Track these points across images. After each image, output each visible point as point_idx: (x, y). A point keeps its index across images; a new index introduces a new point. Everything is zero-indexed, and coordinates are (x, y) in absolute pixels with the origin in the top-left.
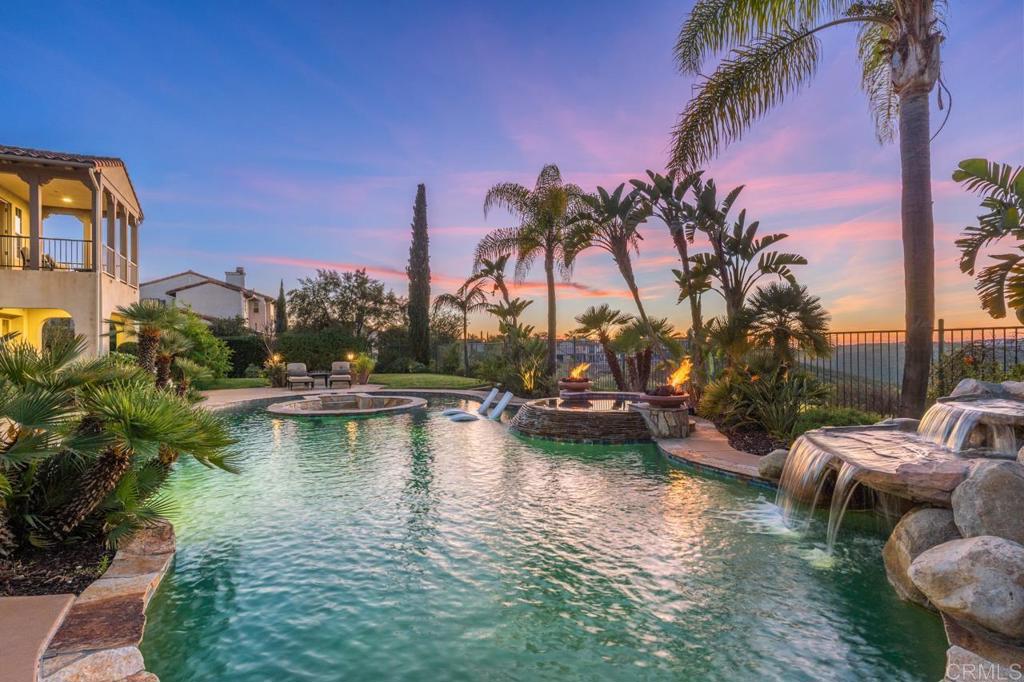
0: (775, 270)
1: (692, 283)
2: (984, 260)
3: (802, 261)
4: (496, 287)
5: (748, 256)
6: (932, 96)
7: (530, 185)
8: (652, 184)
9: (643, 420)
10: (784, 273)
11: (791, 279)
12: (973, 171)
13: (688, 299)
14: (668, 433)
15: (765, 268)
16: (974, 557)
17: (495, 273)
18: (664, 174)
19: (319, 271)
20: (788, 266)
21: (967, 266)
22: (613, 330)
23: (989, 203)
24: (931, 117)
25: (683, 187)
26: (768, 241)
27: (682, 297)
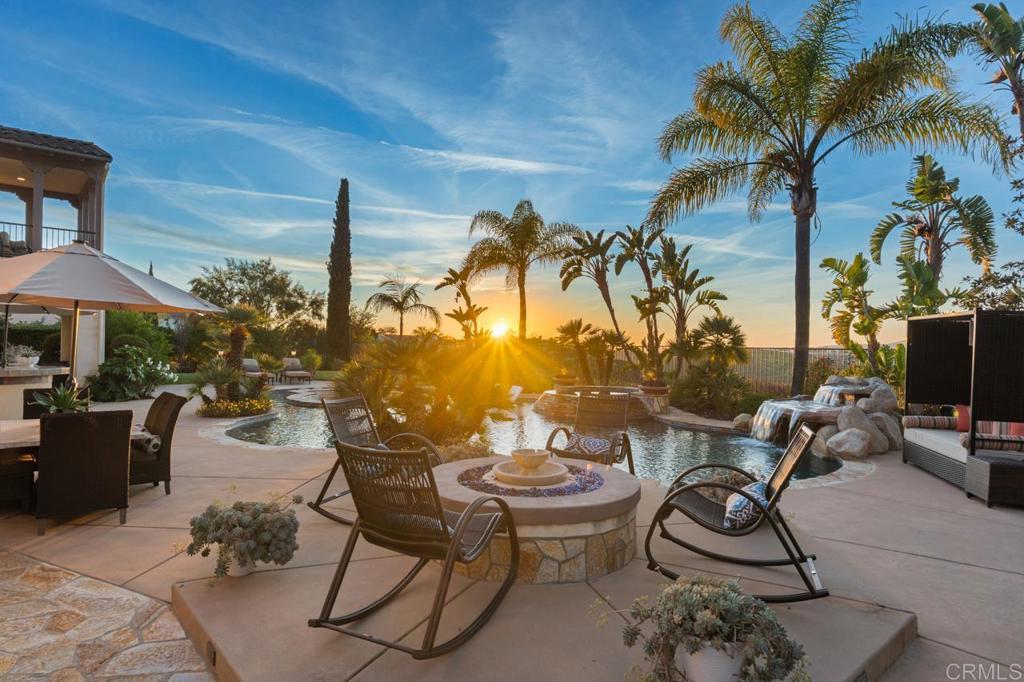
0: (707, 303)
1: (648, 308)
2: (834, 314)
3: (724, 298)
4: (458, 295)
5: (689, 290)
6: (812, 219)
7: (508, 214)
8: (631, 237)
9: (641, 403)
10: (713, 306)
11: (717, 310)
12: (828, 263)
13: (645, 320)
14: (659, 411)
15: (700, 301)
16: (848, 434)
17: (459, 282)
18: (638, 229)
19: (227, 260)
20: (716, 301)
21: (826, 315)
22: (582, 338)
23: (837, 282)
24: (811, 232)
25: (651, 240)
26: (702, 282)
27: (641, 319)
